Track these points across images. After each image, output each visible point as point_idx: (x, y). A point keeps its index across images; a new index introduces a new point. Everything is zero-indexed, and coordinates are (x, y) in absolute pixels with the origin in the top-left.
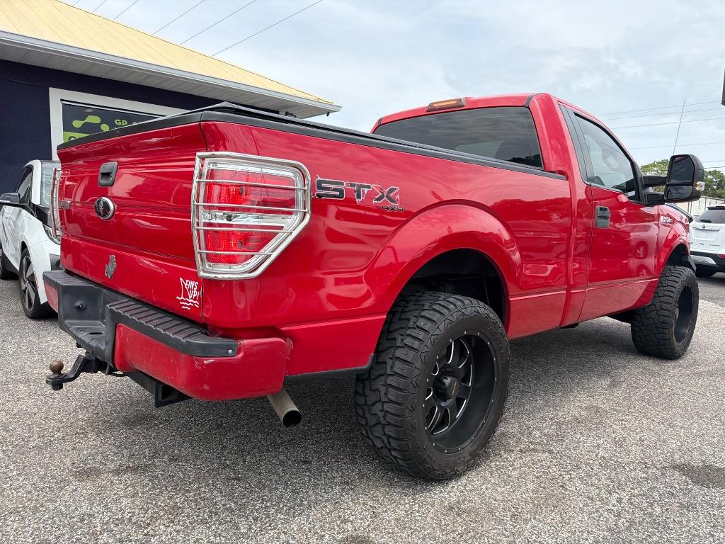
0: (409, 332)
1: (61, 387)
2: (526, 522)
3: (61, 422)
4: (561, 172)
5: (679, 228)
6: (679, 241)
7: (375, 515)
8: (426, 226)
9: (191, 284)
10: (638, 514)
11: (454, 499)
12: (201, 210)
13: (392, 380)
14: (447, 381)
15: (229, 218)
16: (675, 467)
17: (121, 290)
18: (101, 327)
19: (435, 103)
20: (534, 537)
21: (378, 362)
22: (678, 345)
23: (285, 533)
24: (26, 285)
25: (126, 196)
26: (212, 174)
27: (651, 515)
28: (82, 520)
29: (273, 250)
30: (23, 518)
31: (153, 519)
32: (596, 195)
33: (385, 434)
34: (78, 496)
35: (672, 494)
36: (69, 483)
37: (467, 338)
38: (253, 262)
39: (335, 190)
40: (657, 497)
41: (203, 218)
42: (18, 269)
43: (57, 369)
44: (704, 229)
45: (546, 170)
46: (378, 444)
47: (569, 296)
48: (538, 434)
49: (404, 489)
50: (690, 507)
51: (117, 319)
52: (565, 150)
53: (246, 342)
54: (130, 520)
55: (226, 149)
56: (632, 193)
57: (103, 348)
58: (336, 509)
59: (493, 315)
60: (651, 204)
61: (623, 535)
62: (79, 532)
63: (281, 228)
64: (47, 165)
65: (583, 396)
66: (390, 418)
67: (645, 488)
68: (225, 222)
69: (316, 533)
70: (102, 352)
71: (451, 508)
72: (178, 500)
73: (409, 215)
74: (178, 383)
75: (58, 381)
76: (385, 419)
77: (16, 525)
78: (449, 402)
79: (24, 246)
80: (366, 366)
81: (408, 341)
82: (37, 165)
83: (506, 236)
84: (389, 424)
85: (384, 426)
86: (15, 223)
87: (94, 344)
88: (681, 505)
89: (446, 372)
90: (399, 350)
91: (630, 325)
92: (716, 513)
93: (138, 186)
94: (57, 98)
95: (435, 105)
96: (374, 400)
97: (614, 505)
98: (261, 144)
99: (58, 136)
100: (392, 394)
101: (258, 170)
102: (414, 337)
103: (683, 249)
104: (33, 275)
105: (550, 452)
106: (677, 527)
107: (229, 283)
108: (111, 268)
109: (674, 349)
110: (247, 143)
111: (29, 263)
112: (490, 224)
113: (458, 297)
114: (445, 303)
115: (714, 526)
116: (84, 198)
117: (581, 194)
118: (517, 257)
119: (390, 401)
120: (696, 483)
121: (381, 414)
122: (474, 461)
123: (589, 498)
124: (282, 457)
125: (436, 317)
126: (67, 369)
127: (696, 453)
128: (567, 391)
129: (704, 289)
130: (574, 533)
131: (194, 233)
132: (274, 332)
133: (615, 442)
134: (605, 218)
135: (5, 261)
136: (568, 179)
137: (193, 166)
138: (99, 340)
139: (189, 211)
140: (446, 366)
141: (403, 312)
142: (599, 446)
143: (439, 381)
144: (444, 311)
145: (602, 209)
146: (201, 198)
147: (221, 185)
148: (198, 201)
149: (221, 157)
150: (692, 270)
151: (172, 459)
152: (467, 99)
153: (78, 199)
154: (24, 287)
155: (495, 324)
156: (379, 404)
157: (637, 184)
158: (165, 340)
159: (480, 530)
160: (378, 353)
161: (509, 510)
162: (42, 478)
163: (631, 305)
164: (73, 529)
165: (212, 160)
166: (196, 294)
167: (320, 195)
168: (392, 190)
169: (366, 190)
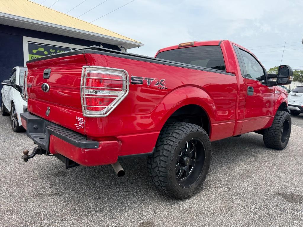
0: (169, 138)
1: (28, 160)
2: (217, 216)
3: (28, 175)
4: (233, 73)
5: (283, 96)
6: (283, 101)
7: (155, 213)
9: (81, 119)
10: (263, 213)
11: (187, 207)
12: (85, 89)
13: (162, 158)
14: (185, 159)
15: (96, 92)
16: (279, 194)
17: (53, 121)
18: (44, 136)
20: (220, 222)
21: (157, 150)
22: (282, 144)
23: (118, 220)
24: (13, 118)
25: (55, 82)
26: (89, 75)
27: (268, 214)
28: (36, 215)
29: (113, 105)
30: (12, 214)
31: (65, 214)
32: (248, 82)
33: (159, 180)
34: (34, 205)
35: (277, 205)
36: (31, 199)
37: (194, 141)
38: (105, 110)
39: (139, 81)
40: (271, 206)
41: (85, 92)
42: (10, 111)
43: (26, 153)
44: (295, 95)
45: (227, 72)
46: (157, 184)
47: (236, 124)
48: (223, 180)
49: (167, 202)
50: (284, 210)
51: (50, 133)
52: (235, 63)
53: (102, 142)
54: (55, 214)
55: (95, 65)
56: (263, 81)
57: (45, 144)
58: (139, 210)
59: (204, 132)
60: (271, 86)
61: (256, 222)
62: (35, 219)
63: (117, 96)
64: (22, 68)
65: (242, 165)
66: (161, 174)
67: (267, 202)
68: (94, 94)
69: (131, 220)
70: (44, 146)
71: (186, 211)
72: (75, 206)
73: (170, 91)
74: (75, 159)
75: (26, 158)
77: (9, 216)
78: (186, 167)
79: (12, 102)
80: (151, 152)
81: (169, 142)
82: (18, 68)
83: (209, 98)
84: (161, 176)
85: (159, 177)
86: (9, 93)
87: (41, 143)
88: (281, 210)
89: (185, 155)
90: (165, 146)
91: (262, 135)
92: (295, 213)
93: (59, 78)
94: (26, 40)
96: (155, 166)
97: (253, 210)
98: (109, 62)
99: (27, 57)
100: (162, 164)
101: (108, 73)
102: (171, 141)
103: (285, 104)
104: (16, 114)
105: (228, 188)
106: (279, 218)
107: (96, 119)
108: (48, 112)
109: (281, 146)
110: (103, 62)
111: (14, 109)
112: (203, 95)
113: (190, 124)
114: (184, 127)
115: (294, 218)
116: (37, 83)
117: (241, 82)
118: (214, 108)
119: (162, 167)
120: (288, 201)
121: (158, 172)
122: (196, 191)
123: (243, 207)
124: (118, 189)
125: (180, 132)
126: (30, 153)
127: (288, 188)
128: (236, 163)
129: (294, 120)
130: (236, 221)
131: (82, 98)
132: (114, 138)
133: (255, 184)
134: (252, 91)
135: (4, 108)
136: (236, 75)
137: (81, 71)
138: (43, 141)
139: (80, 90)
140: (185, 152)
141: (167, 130)
142: (248, 185)
143: (182, 158)
144: (184, 130)
145: (250, 88)
146: (85, 84)
147: (93, 79)
148: (83, 86)
149: (93, 67)
150: (288, 112)
151: (73, 190)
152: (194, 42)
153: (35, 83)
154: (12, 119)
155: (205, 135)
156: (157, 168)
157: (265, 77)
158: (70, 141)
159: (198, 219)
160: (157, 147)
161: (210, 211)
162: (20, 197)
163: (263, 127)
164: (32, 218)
165: (89, 69)
166: (82, 123)
167: (133, 83)
168: (162, 81)
169: (152, 81)
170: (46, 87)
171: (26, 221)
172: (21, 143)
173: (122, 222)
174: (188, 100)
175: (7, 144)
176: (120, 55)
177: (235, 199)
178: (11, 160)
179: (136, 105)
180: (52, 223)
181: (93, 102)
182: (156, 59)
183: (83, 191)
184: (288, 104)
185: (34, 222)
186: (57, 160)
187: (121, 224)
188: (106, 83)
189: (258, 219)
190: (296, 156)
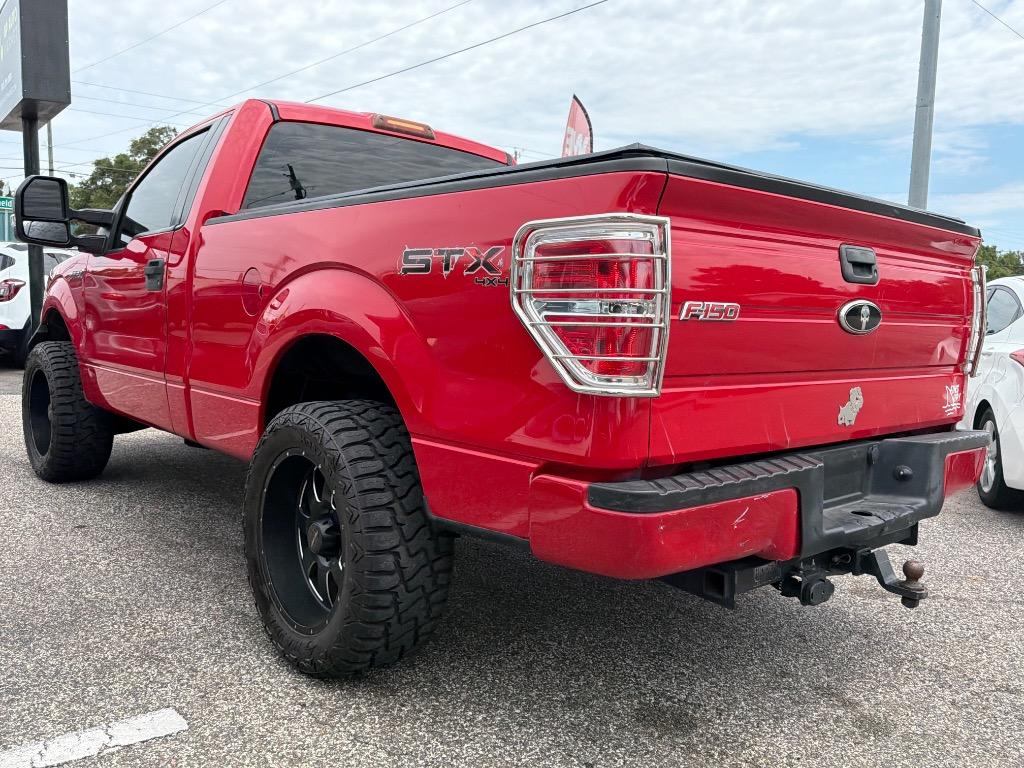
9: (954, 388)
19: (391, 119)
95: (389, 122)
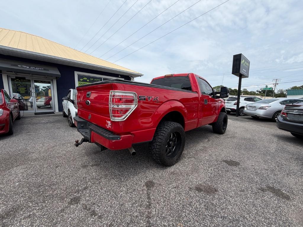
0: (162, 131)
1: (78, 146)
2: (190, 176)
3: (78, 153)
4: (196, 92)
5: (223, 103)
6: (223, 107)
7: (154, 175)
8: (165, 105)
9: (109, 122)
10: (216, 173)
11: (173, 171)
12: (111, 104)
13: (158, 143)
14: (171, 143)
15: (118, 106)
16: (224, 161)
17: (93, 123)
18: (88, 131)
20: (192, 180)
21: (154, 139)
22: (223, 131)
23: (133, 181)
25: (93, 99)
26: (114, 96)
27: (219, 173)
28: (83, 179)
29: (129, 114)
30: (69, 179)
31: (101, 178)
32: (204, 97)
33: (156, 156)
34: (82, 172)
35: (223, 168)
36: (80, 169)
37: (175, 132)
38: (123, 117)
39: (143, 98)
40: (220, 169)
41: (112, 106)
42: (67, 114)
43: (77, 142)
44: (228, 103)
45: (193, 91)
46: (155, 158)
47: (198, 120)
48: (191, 153)
49: (160, 168)
50: (228, 171)
51: (91, 130)
52: (197, 86)
53: (122, 136)
54: (95, 178)
55: (117, 90)
56: (212, 96)
57: (88, 137)
58: (145, 174)
59: (181, 127)
60: (217, 98)
61: (212, 179)
62: (83, 182)
63: (130, 108)
64: (74, 90)
65: (202, 144)
66: (157, 152)
67: (217, 166)
68: (117, 107)
69: (140, 180)
70: (88, 138)
71: (172, 173)
72: (107, 173)
73: (162, 103)
74: (106, 145)
75: (77, 144)
76: (156, 152)
77: (67, 180)
78: (171, 147)
79: (69, 110)
80: (151, 140)
81: (161, 134)
82: (72, 90)
83: (183, 106)
84: (157, 154)
85: (156, 154)
86: (67, 104)
87: (86, 136)
88: (226, 171)
89: (170, 140)
90: (160, 136)
91: (212, 126)
92: (234, 172)
93: (96, 97)
94: (76, 74)
96: (153, 148)
97: (210, 171)
98: (125, 87)
99: (77, 84)
100: (158, 147)
101: (125, 94)
102: (163, 133)
103: (224, 108)
104: (71, 117)
105: (195, 158)
106: (225, 176)
107: (118, 122)
108: (90, 117)
109: (222, 132)
110: (122, 86)
111: (70, 114)
112: (180, 104)
113: (173, 122)
114: (170, 124)
115: (234, 176)
116: (83, 99)
117: (200, 96)
118: (186, 111)
119: (157, 148)
120: (229, 165)
121: (155, 151)
122: (177, 161)
123: (204, 169)
124: (131, 161)
125: (168, 128)
126: (79, 142)
127: (228, 157)
128: (198, 143)
129: (229, 117)
130: (201, 178)
131: (110, 110)
132: (129, 133)
133: (210, 155)
134: (207, 102)
135: (64, 113)
136: (198, 93)
137: (109, 94)
138: (87, 135)
139: (108, 104)
140: (170, 139)
141: (160, 127)
142: (206, 156)
143: (169, 142)
144: (170, 126)
145: (206, 100)
146: (111, 102)
147: (116, 98)
148: (110, 102)
149: (116, 92)
150: (226, 112)
151: (106, 162)
152: (174, 74)
153: (82, 100)
154: (69, 119)
155: (182, 128)
156: (155, 149)
157: (214, 94)
158: (103, 136)
159: (179, 178)
160: (154, 137)
161: (186, 173)
162: (74, 168)
163: (212, 122)
164: (81, 181)
165: (114, 92)
166: (110, 124)
167: (140, 100)
168: (157, 98)
169: (151, 98)
170: (88, 102)
171: (78, 183)
172: (74, 134)
173: (135, 182)
174: (172, 108)
175: (66, 134)
176: (132, 83)
177: (200, 165)
178: (69, 144)
179: (141, 111)
180: (93, 184)
181: (117, 112)
182: (151, 84)
183: (112, 163)
184: (226, 107)
185: (83, 184)
186: (96, 145)
187: (134, 183)
188: (124, 100)
189: (214, 177)
190: (231, 137)
